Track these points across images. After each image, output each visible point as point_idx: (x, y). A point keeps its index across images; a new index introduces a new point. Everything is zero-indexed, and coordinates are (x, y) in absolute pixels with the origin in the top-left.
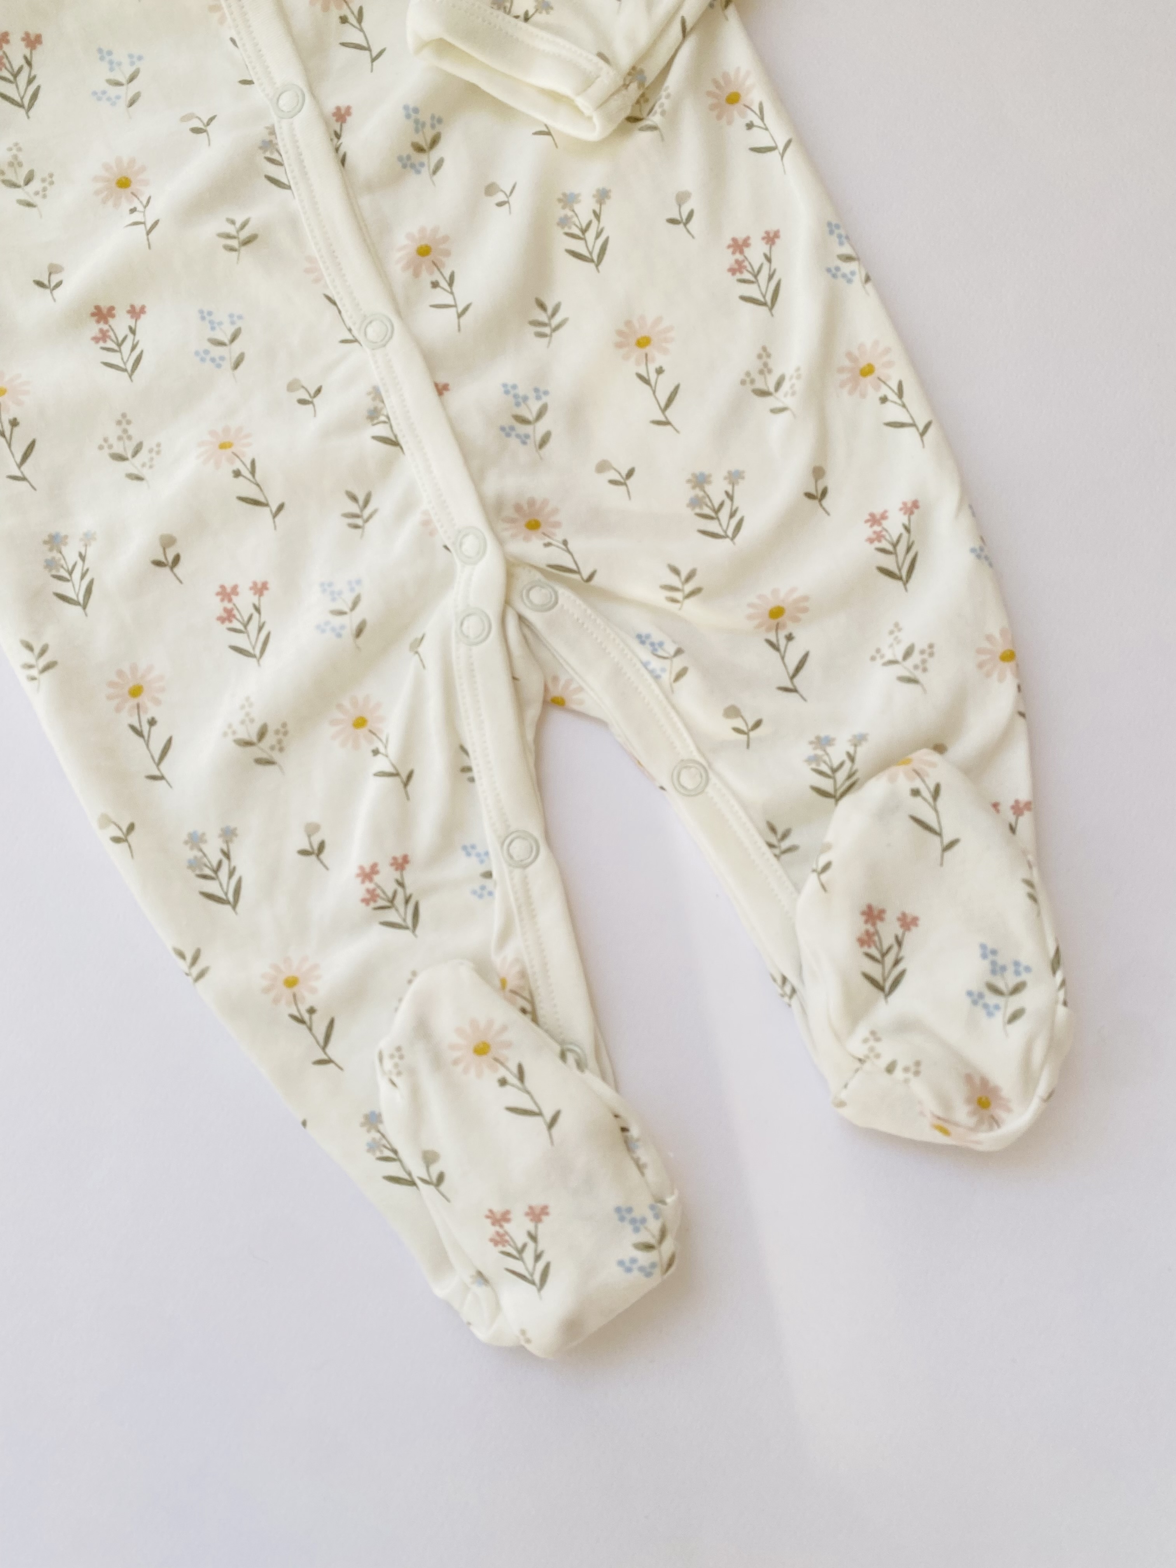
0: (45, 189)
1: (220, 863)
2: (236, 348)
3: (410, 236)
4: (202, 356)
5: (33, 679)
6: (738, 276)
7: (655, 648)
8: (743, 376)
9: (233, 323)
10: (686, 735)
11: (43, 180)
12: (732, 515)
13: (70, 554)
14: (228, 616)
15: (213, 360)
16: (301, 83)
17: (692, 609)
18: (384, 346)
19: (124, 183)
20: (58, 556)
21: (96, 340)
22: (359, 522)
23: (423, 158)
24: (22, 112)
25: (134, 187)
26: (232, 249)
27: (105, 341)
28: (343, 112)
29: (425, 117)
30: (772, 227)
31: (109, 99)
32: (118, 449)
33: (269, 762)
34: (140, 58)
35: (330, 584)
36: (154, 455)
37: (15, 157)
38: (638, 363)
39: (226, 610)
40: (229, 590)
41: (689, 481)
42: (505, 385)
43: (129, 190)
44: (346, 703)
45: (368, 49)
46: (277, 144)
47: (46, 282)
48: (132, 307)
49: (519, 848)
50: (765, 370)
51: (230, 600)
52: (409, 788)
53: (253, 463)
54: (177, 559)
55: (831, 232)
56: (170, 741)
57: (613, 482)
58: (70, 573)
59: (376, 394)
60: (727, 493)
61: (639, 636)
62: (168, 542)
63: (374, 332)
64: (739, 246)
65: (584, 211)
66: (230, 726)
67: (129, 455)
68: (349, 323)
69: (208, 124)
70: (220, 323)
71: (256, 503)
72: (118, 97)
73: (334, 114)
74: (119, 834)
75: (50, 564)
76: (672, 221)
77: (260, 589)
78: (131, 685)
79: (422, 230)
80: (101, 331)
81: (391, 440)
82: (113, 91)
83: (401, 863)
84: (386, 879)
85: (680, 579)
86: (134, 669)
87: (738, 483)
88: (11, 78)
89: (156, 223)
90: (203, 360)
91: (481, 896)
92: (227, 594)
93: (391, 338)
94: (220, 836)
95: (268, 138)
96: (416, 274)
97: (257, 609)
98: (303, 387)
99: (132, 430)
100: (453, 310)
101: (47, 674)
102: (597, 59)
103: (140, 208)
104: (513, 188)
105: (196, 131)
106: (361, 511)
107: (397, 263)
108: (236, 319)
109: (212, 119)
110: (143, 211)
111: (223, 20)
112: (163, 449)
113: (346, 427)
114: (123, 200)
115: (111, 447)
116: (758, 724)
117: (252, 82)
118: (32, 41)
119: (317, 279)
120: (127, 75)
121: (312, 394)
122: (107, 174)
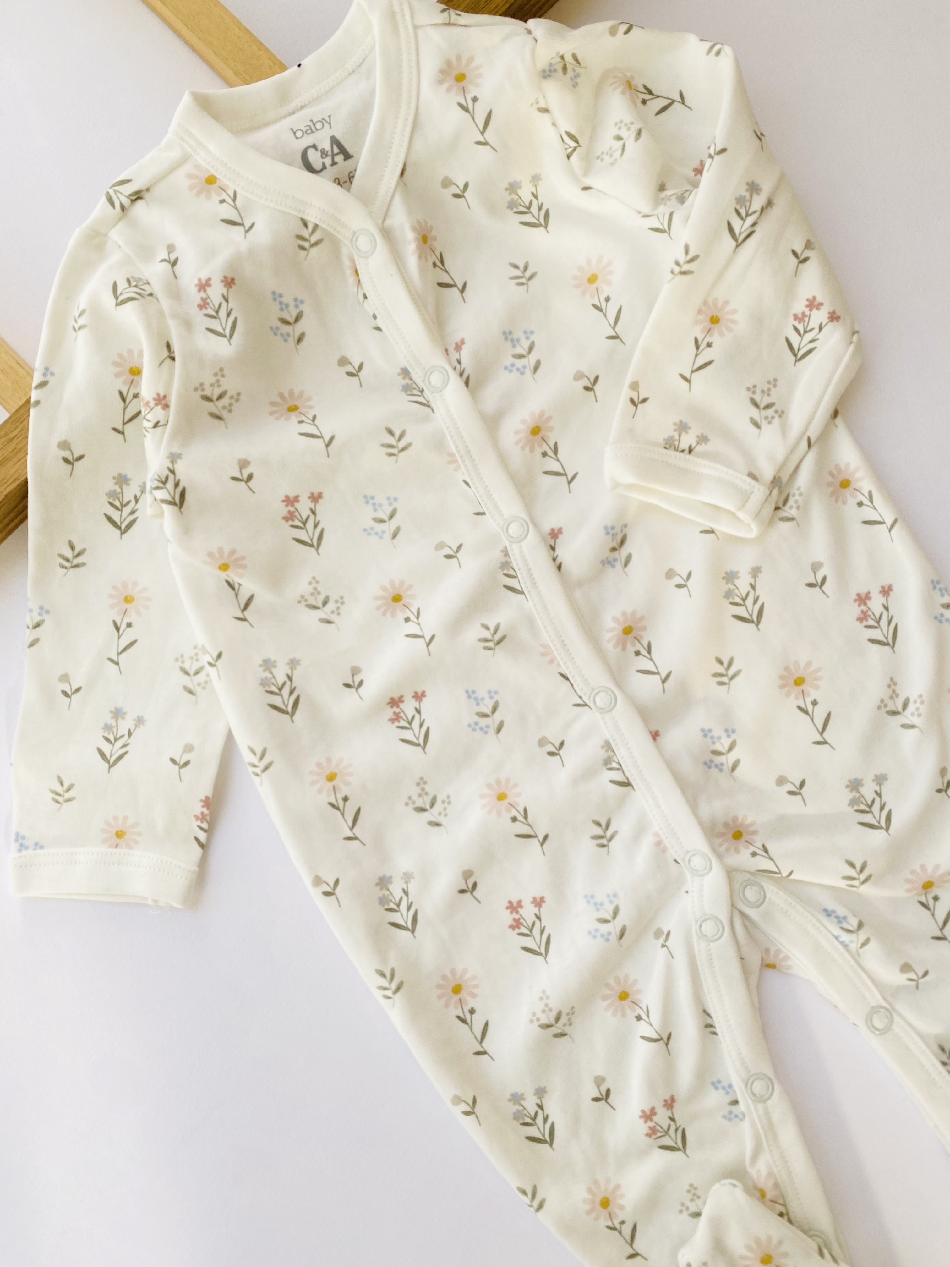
0: (338, 608)
1: (536, 1113)
2: (497, 717)
3: (615, 619)
4: (473, 727)
5: (389, 998)
6: (865, 623)
7: (840, 920)
8: (878, 703)
9: (491, 698)
10: (873, 988)
11: (336, 602)
12: (882, 808)
13: (396, 891)
14: (516, 924)
15: (481, 729)
16: (524, 516)
17: (866, 889)
18: (611, 710)
19: (397, 599)
20: (387, 893)
21: (392, 720)
22: (604, 841)
23: (616, 554)
24: (313, 550)
25: (405, 600)
26: (489, 649)
27: (399, 721)
28: (556, 532)
29: (617, 530)
30: (886, 583)
31: (376, 534)
32: (419, 803)
33: (563, 1035)
34: (396, 500)
35: (592, 897)
36: (446, 805)
37: (315, 589)
38: (797, 698)
39: (515, 920)
40: (515, 904)
41: (847, 787)
42: (702, 730)
43: (401, 604)
44: (613, 983)
45: (565, 474)
46: (511, 562)
47: (351, 683)
48: (416, 693)
49: (759, 1087)
50: (894, 695)
51: (517, 912)
52: (669, 1046)
53: (525, 810)
54: (475, 885)
55: (934, 588)
56: (486, 1024)
57: (791, 793)
58: (398, 905)
59: (608, 746)
60: (876, 792)
61: (825, 910)
62: (467, 874)
63: (601, 700)
64: (863, 599)
65: (743, 584)
66: (534, 1014)
67: (428, 807)
68: (580, 693)
69: (457, 552)
70: (482, 699)
71: (528, 836)
72: (383, 532)
73: (550, 534)
74: (468, 1109)
75: (383, 901)
76: (811, 585)
77: (539, 902)
78: (453, 985)
79: (624, 614)
80: (395, 713)
81: (625, 783)
82: (379, 527)
83: (670, 1103)
84: (662, 1117)
85: (856, 871)
86: (453, 972)
87: (883, 784)
88: (302, 526)
89: (433, 637)
90: (474, 730)
91: (730, 1120)
92: (514, 907)
93: (615, 705)
94: (535, 1094)
95: (503, 559)
96: (624, 648)
97: (539, 918)
98: (551, 743)
99: (428, 788)
100: (657, 677)
101: (398, 994)
102: (749, 480)
103: (413, 618)
104: (689, 574)
105: (448, 557)
106: (605, 832)
107: (608, 641)
108: (493, 694)
109: (460, 547)
110: (417, 622)
111: (457, 469)
112: (451, 799)
113: (588, 774)
114: (398, 612)
115: (414, 803)
116: (926, 974)
117: (484, 513)
118: (316, 498)
119: (551, 661)
120: (388, 514)
121: (558, 748)
122: (384, 594)
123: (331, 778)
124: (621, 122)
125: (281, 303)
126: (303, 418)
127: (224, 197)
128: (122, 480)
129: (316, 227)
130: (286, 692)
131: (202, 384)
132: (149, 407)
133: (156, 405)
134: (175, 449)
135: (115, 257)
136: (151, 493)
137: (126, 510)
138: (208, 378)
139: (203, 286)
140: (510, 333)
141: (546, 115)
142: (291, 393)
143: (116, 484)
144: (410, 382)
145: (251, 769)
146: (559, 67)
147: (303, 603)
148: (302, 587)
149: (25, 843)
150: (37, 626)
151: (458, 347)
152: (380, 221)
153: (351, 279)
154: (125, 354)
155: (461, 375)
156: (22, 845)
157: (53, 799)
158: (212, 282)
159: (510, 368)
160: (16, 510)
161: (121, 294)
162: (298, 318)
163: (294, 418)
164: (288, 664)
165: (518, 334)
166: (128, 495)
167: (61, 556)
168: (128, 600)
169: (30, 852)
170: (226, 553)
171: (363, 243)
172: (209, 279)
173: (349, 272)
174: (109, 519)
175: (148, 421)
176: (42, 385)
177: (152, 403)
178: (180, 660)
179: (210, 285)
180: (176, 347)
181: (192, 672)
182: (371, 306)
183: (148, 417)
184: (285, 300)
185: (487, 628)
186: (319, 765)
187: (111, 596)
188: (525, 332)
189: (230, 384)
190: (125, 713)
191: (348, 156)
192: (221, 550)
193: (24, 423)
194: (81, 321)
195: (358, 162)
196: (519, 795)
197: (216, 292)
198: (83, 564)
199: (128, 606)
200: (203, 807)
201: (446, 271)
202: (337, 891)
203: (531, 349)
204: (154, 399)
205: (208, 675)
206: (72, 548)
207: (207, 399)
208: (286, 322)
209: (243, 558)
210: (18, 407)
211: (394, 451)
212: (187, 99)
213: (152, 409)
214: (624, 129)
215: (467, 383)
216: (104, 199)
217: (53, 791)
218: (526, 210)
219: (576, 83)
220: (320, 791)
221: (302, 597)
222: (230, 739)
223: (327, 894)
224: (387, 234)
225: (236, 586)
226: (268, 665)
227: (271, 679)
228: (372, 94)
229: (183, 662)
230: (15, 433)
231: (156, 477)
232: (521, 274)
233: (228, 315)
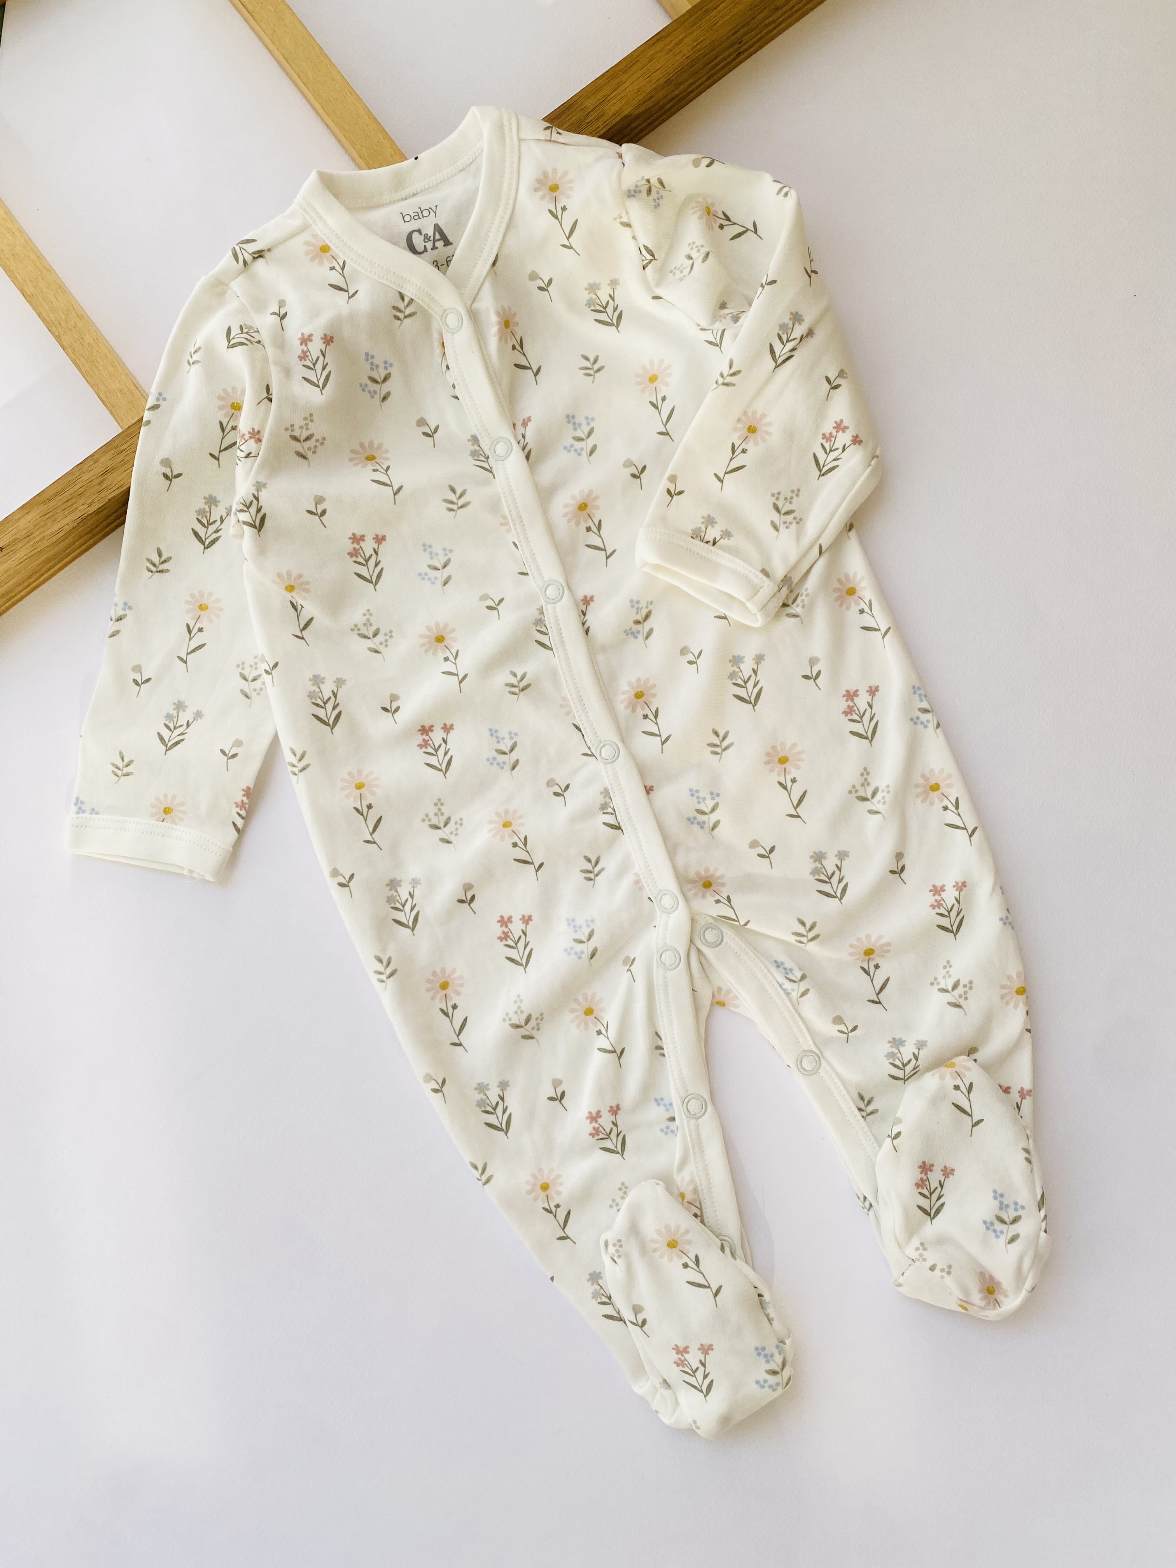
0: (386, 641)
1: (497, 1103)
2: (514, 756)
3: (630, 685)
4: (492, 761)
5: (383, 981)
6: (849, 717)
7: (787, 971)
8: (850, 788)
9: (511, 738)
10: (807, 1034)
11: (386, 635)
12: (840, 881)
13: (403, 893)
14: (505, 936)
16: (562, 580)
17: (812, 947)
18: (613, 762)
19: (440, 639)
20: (395, 894)
21: (421, 746)
22: (592, 876)
23: (639, 627)
24: (371, 586)
25: (447, 642)
26: (514, 694)
27: (426, 747)
28: (588, 599)
29: (643, 604)
30: (874, 684)
31: (430, 579)
32: (435, 821)
33: (531, 1037)
34: (451, 551)
35: (573, 920)
36: (458, 826)
37: (368, 620)
38: (779, 775)
39: (503, 933)
40: (506, 919)
41: (811, 857)
42: (691, 790)
43: (442, 644)
44: (581, 999)
45: (605, 550)
46: (545, 620)
47: (389, 708)
48: (445, 725)
49: (694, 1106)
50: (865, 783)
51: (507, 926)
52: (621, 1060)
53: (526, 838)
54: (473, 897)
55: (915, 693)
56: (466, 1019)
57: (760, 856)
58: (404, 906)
59: (606, 793)
60: (837, 866)
61: (776, 962)
62: (468, 887)
63: (606, 752)
64: (851, 696)
65: (746, 669)
66: (507, 1014)
67: (442, 826)
68: (589, 744)
69: (498, 605)
70: (503, 738)
71: (525, 862)
72: (436, 578)
73: (582, 600)
74: (437, 1087)
75: (390, 900)
76: (806, 677)
77: (527, 920)
78: (441, 981)
79: (638, 680)
80: (424, 740)
81: (616, 826)
82: (433, 574)
83: (615, 1110)
84: (606, 1121)
85: (806, 929)
86: (443, 970)
87: (844, 860)
88: (364, 563)
89: (466, 676)
90: (492, 764)
91: (666, 1133)
92: (504, 922)
93: (618, 758)
94: (498, 1086)
95: (539, 617)
97: (525, 933)
98: (557, 784)
99: (444, 809)
100: (659, 738)
101: (391, 978)
102: (761, 575)
103: (451, 658)
104: (700, 653)
105: (490, 608)
106: (593, 868)
107: (621, 702)
108: (513, 735)
109: (501, 601)
110: (454, 661)
111: (509, 531)
112: (464, 821)
113: (586, 814)
114: (439, 651)
115: (430, 820)
116: (855, 1028)
117: (527, 574)
118: (380, 540)
119: (568, 713)
120: (442, 563)
121: (563, 790)
122: (428, 633)
123: (359, 786)
124: (694, 243)
125: (372, 364)
126: (378, 467)
127: (335, 264)
128: (212, 501)
129: (412, 301)
130: (329, 706)
131: (292, 426)
132: (244, 439)
133: (250, 438)
134: (262, 479)
135: (232, 305)
136: (236, 514)
137: (212, 528)
138: (298, 422)
139: (305, 340)
140: (573, 417)
141: (627, 229)
142: (371, 443)
143: (206, 503)
144: (478, 448)
145: (290, 768)
146: (644, 189)
147: (356, 632)
148: (357, 617)
149: (83, 807)
150: (119, 619)
151: (525, 424)
152: (469, 303)
153: (438, 351)
154: (230, 390)
155: (523, 449)
156: (80, 808)
157: (113, 772)
158: (313, 338)
159: (569, 448)
160: (116, 514)
161: (233, 338)
162: (386, 379)
163: (370, 466)
164: (335, 682)
165: (580, 419)
166: (215, 516)
167: (148, 560)
168: (203, 607)
169: (86, 815)
170: (293, 577)
171: (452, 320)
172: (311, 335)
173: (436, 344)
174: (196, 534)
175: (242, 451)
176: (155, 407)
177: (247, 437)
178: (241, 666)
179: (311, 341)
180: (274, 391)
181: (250, 679)
182: (451, 377)
183: (242, 448)
184: (375, 361)
185: (515, 675)
186: (350, 774)
187: (187, 602)
188: (587, 418)
189: (318, 429)
190: (186, 707)
191: (447, 243)
192: (289, 573)
193: (135, 438)
194: (195, 357)
195: (456, 249)
196: (523, 825)
197: (315, 347)
198: (168, 571)
199: (202, 613)
200: (244, 795)
201: (524, 355)
202: (350, 884)
203: (590, 434)
204: (249, 433)
205: (264, 683)
206: (160, 555)
207: (295, 439)
208: (374, 381)
209: (308, 583)
210: (130, 425)
211: (454, 507)
212: (313, 177)
213: (246, 441)
214: (695, 250)
215: (527, 457)
216: (230, 253)
217: (113, 764)
218: (602, 309)
219: (659, 205)
220: (347, 796)
221: (356, 626)
222: (275, 742)
223: (341, 885)
224: (474, 316)
225: (299, 608)
226: (317, 680)
227: (318, 693)
228: (476, 191)
229: (243, 669)
230: (125, 446)
231: (242, 501)
232: (590, 366)
233: (324, 368)
